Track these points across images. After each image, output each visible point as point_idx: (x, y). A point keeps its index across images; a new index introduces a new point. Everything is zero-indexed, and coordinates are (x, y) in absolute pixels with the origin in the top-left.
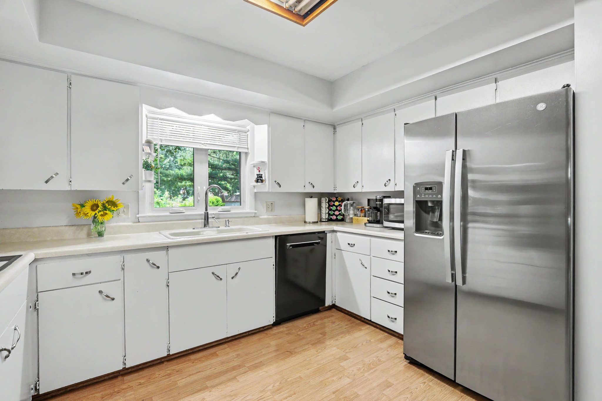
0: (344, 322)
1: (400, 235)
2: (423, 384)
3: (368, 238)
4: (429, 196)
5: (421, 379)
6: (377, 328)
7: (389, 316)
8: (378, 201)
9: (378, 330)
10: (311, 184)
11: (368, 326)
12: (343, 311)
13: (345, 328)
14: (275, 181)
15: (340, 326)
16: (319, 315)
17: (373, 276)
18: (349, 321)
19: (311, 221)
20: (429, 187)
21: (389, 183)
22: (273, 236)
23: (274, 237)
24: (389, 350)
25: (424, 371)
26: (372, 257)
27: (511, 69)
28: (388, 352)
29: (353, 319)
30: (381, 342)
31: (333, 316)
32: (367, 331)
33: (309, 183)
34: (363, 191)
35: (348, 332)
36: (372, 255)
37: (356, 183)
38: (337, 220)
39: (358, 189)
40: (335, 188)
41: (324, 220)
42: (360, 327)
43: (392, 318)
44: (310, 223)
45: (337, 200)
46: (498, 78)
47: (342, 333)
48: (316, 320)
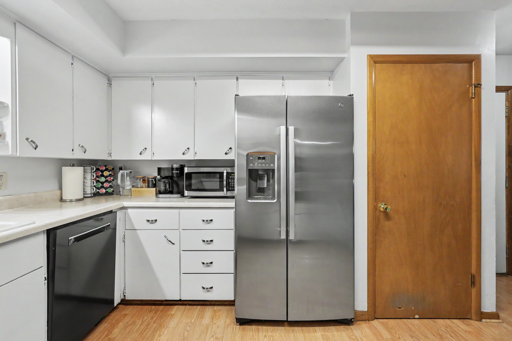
0: (147, 316)
1: (231, 203)
2: (266, 337)
3: (177, 211)
4: (262, 165)
5: (262, 335)
6: (186, 305)
7: (204, 287)
8: (175, 169)
9: (188, 307)
10: (82, 146)
11: (176, 307)
12: (134, 303)
13: (154, 322)
14: (27, 139)
15: (146, 323)
16: (105, 323)
17: (183, 251)
18: (151, 311)
19: (74, 197)
20: (262, 157)
21: (188, 151)
22: (44, 231)
23: (46, 231)
24: (215, 322)
25: (255, 325)
26: (181, 231)
27: (293, 73)
28: (217, 325)
29: (153, 307)
30: (202, 318)
31: (126, 315)
32: (179, 314)
33: (79, 145)
34: (152, 159)
35: (161, 326)
36: (181, 228)
37: (143, 150)
38: (107, 194)
39: (147, 156)
40: (110, 154)
41: (90, 195)
42: (168, 313)
43: (207, 289)
44: (71, 201)
45: (106, 170)
46: (284, 77)
47: (156, 330)
48: (107, 332)
